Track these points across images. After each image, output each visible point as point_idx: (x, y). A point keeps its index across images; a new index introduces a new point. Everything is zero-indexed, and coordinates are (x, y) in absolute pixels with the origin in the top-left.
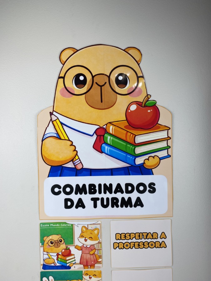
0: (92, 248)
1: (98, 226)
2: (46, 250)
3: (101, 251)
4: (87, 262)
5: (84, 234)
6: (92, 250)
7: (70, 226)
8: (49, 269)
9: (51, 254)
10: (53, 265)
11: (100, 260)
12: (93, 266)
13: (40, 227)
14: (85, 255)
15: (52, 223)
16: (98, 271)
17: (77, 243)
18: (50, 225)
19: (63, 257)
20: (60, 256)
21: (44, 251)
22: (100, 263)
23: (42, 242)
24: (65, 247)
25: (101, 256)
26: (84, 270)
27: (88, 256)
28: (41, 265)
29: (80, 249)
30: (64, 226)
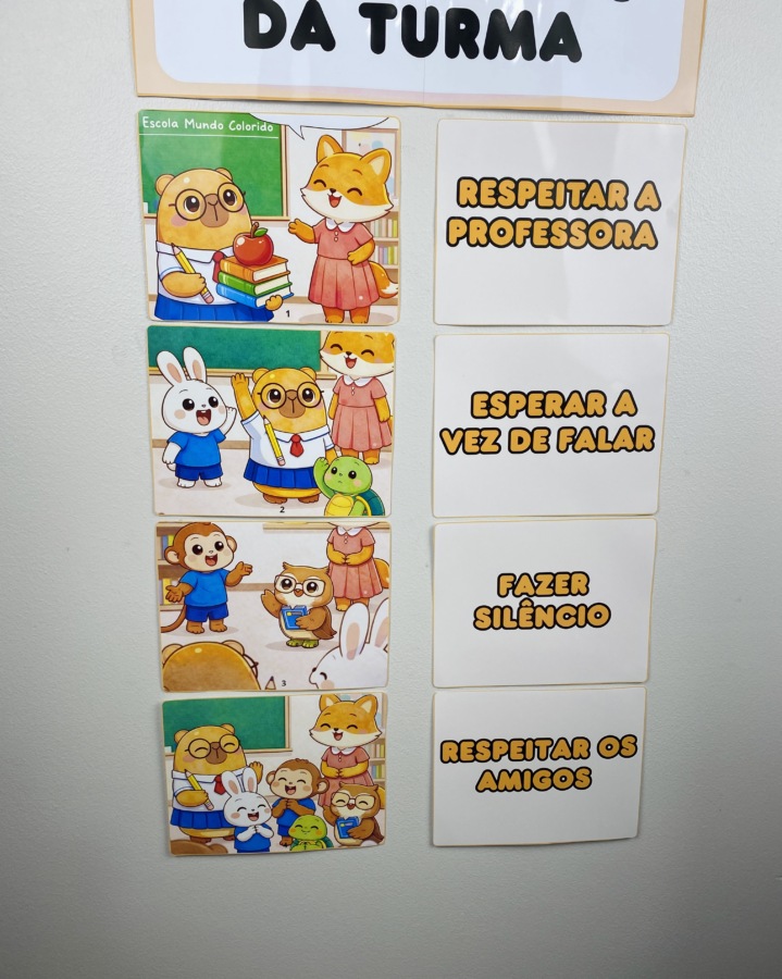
0: (360, 234)
1: (387, 141)
2: (166, 235)
3: (396, 248)
4: (338, 294)
5: (330, 175)
6: (361, 246)
7: (267, 133)
8: (184, 318)
9: (189, 253)
10: (198, 300)
11: (391, 289)
12: (360, 312)
13: (141, 129)
14: (330, 267)
15: (190, 114)
16: (382, 334)
17: (297, 209)
18: (181, 124)
19: (238, 270)
20: (226, 266)
21: (159, 239)
22: (390, 299)
23: (152, 196)
24: (248, 228)
25: (396, 270)
26: (325, 330)
27: (344, 268)
28: (151, 297)
29: (312, 237)
30: (242, 132)
